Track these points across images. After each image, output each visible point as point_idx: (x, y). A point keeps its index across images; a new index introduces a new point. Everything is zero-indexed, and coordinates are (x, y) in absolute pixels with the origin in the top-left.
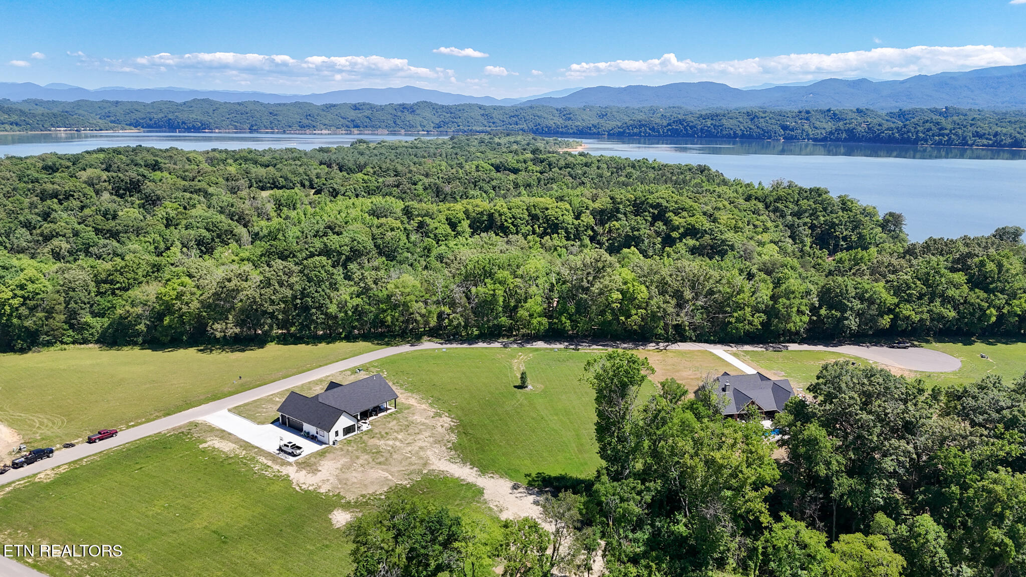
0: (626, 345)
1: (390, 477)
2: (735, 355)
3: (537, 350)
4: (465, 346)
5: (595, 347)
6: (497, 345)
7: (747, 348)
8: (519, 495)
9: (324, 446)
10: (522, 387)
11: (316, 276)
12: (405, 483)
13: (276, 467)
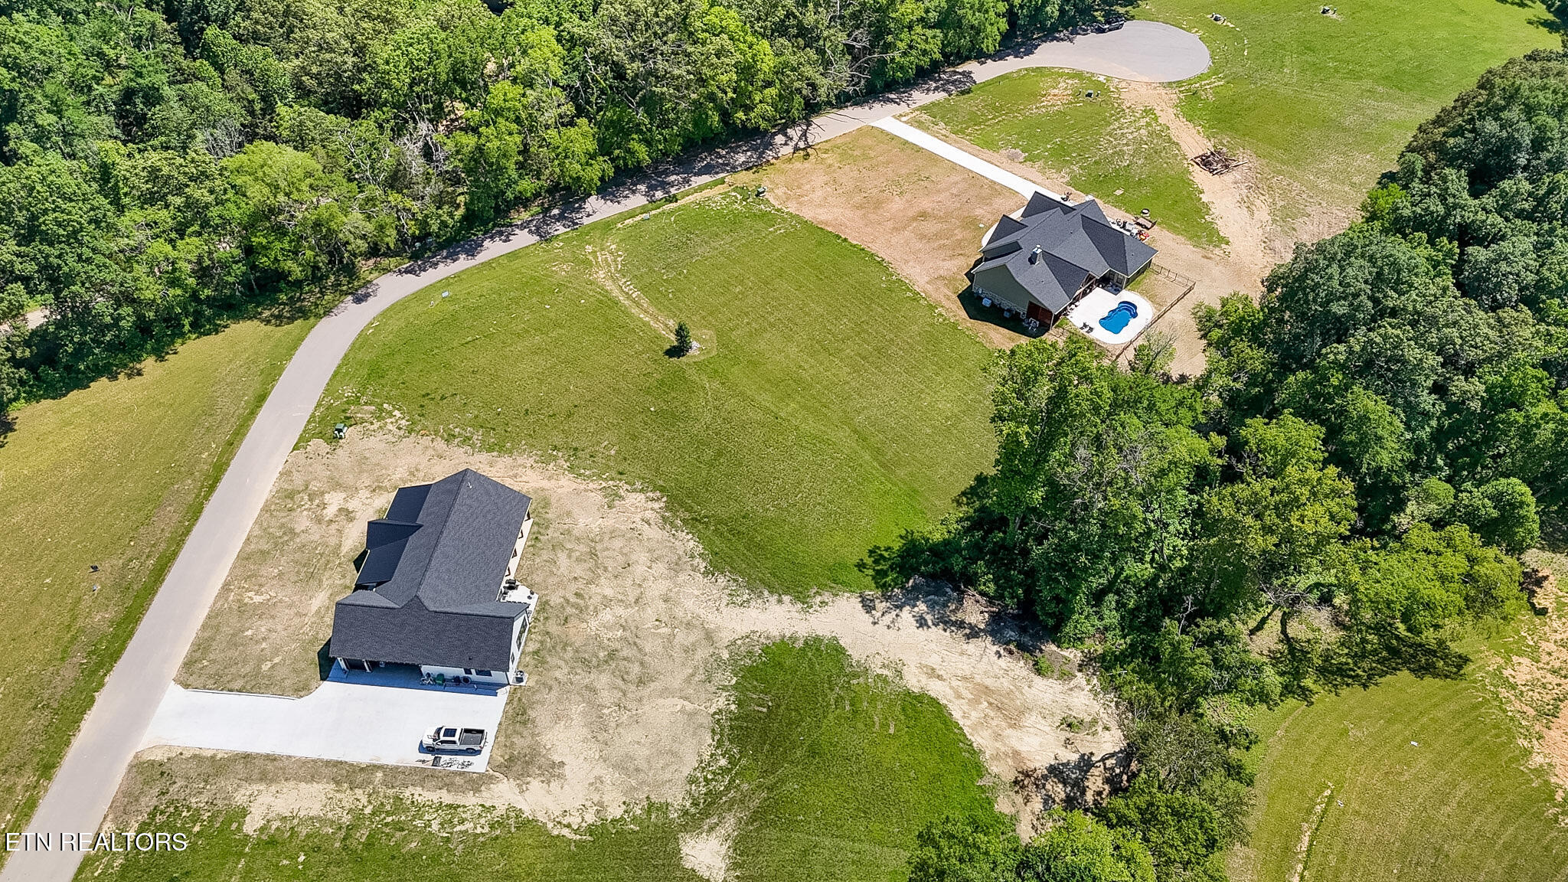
0: (741, 158)
1: (689, 707)
2: (919, 125)
3: (607, 226)
4: (463, 263)
5: (697, 181)
6: (523, 239)
7: (920, 97)
8: (888, 618)
9: (503, 694)
10: (679, 350)
11: (59, 224)
12: (721, 702)
13: (470, 800)
